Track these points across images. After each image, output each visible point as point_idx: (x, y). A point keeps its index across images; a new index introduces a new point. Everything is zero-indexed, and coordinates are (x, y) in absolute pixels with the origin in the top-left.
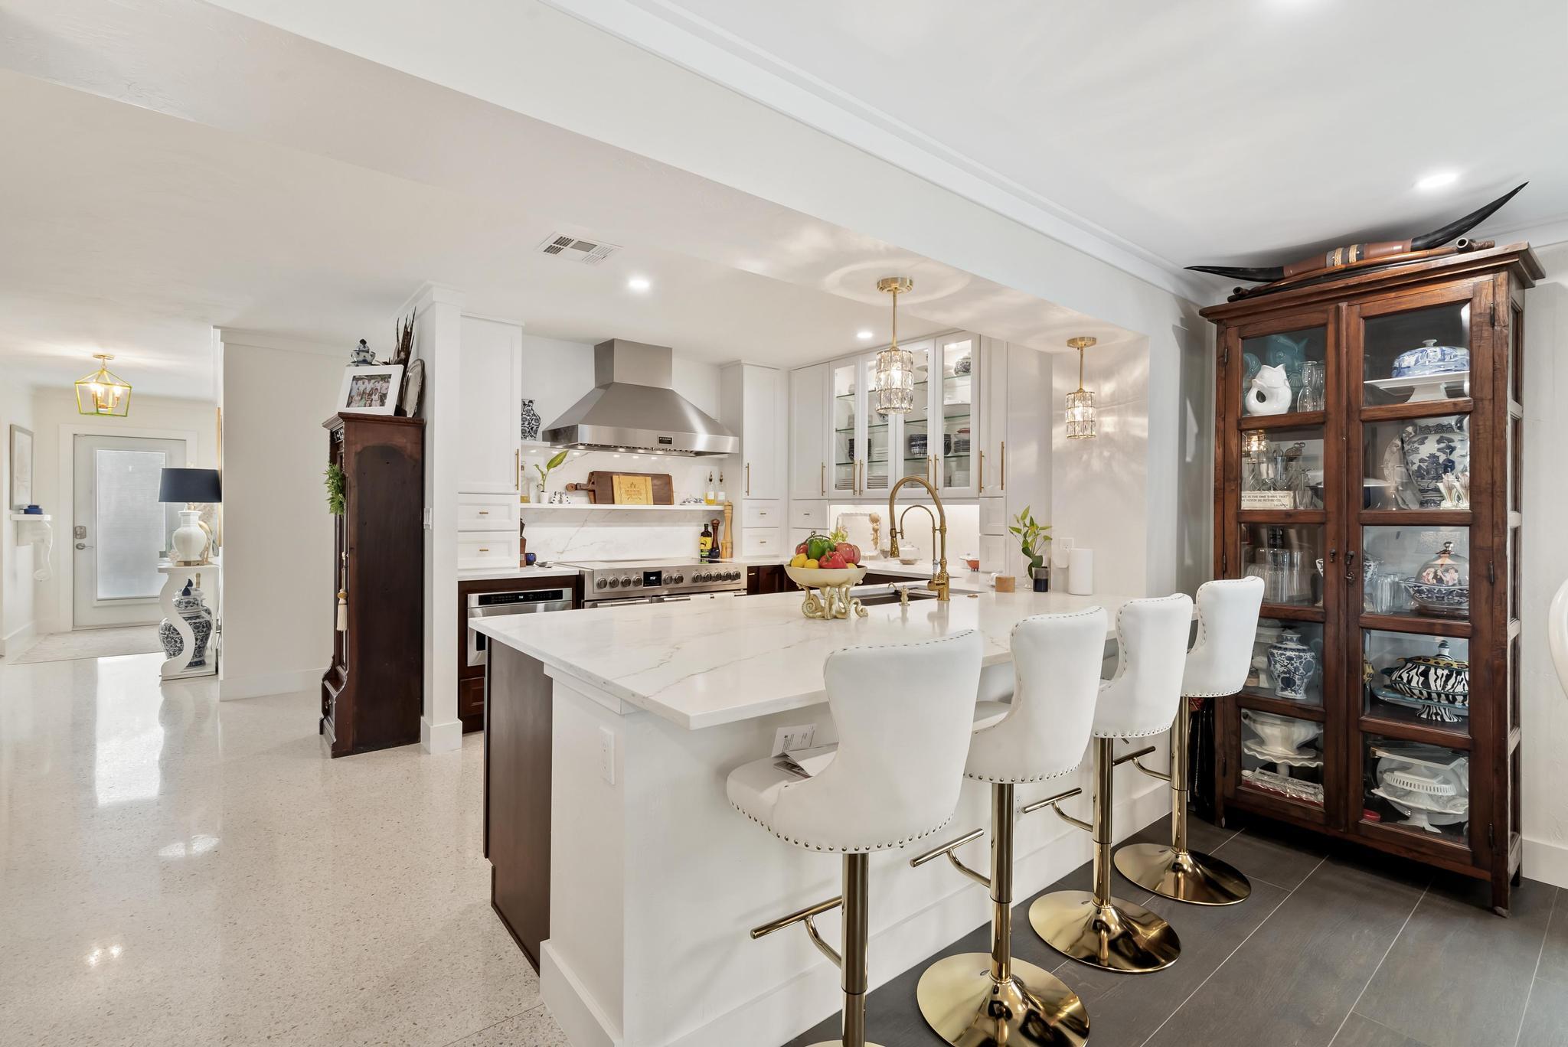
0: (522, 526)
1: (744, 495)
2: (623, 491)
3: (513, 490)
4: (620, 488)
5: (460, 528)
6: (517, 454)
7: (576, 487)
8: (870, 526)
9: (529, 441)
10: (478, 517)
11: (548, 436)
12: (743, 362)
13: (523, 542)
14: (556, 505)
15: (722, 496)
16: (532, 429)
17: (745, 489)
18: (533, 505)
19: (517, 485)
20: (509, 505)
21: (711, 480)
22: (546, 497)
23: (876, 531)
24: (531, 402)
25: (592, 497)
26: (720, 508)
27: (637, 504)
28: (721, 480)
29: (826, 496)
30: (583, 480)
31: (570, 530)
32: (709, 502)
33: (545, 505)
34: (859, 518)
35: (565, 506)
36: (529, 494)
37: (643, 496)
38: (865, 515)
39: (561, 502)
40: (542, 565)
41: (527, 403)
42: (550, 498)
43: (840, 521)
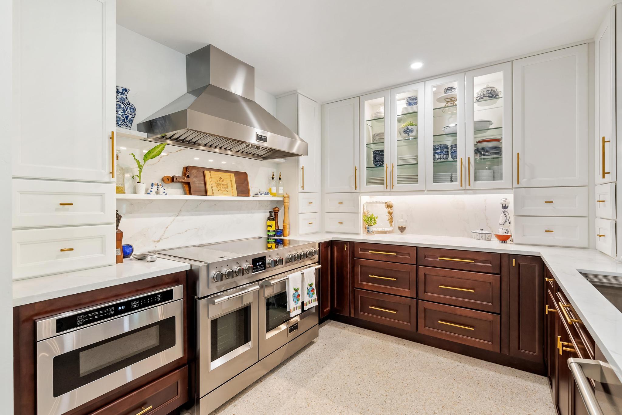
0: (118, 218)
1: (301, 190)
2: (214, 184)
3: (107, 178)
4: (212, 182)
5: (15, 225)
6: (112, 138)
7: (172, 180)
8: (386, 210)
9: (124, 130)
10: (57, 210)
11: (143, 128)
12: (298, 91)
13: (119, 235)
14: (153, 196)
15: (281, 190)
16: (127, 117)
17: (300, 184)
18: (128, 195)
19: (112, 173)
20: (102, 195)
21: (273, 178)
22: (142, 188)
23: (391, 214)
24: (126, 90)
25: (187, 189)
26: (281, 199)
27: (225, 195)
28: (280, 179)
29: (358, 190)
30: (179, 173)
31: (167, 220)
32: (273, 195)
33: (141, 195)
34: (378, 205)
35: (162, 196)
36: (123, 184)
37: (230, 189)
38: (383, 203)
39: (157, 193)
40: (142, 258)
41: (121, 90)
42: (147, 190)
43: (365, 207)
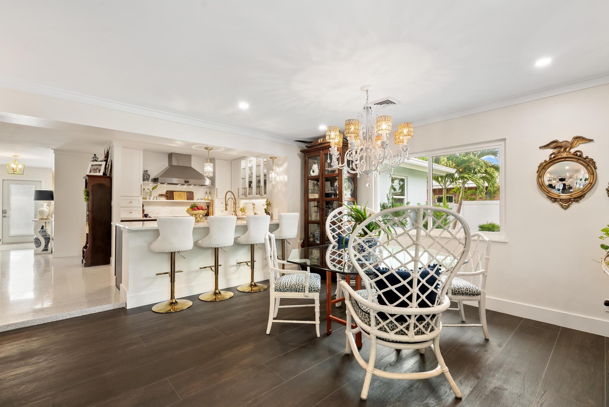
0: (143, 206)
1: (216, 197)
2: (177, 196)
3: (140, 196)
4: (176, 195)
5: (121, 206)
6: (141, 186)
7: (161, 195)
8: (252, 206)
9: (146, 182)
10: (129, 203)
11: (153, 180)
12: (215, 158)
13: (143, 211)
14: (155, 200)
15: (210, 198)
16: (147, 178)
17: (216, 196)
18: (148, 200)
19: (141, 194)
20: (139, 200)
21: (206, 193)
22: (152, 198)
23: (254, 207)
24: (147, 171)
25: (167, 198)
26: (209, 201)
27: (181, 200)
28: (210, 193)
29: (239, 197)
30: (164, 193)
31: (160, 208)
32: (205, 200)
33: (152, 200)
34: (249, 204)
35: (158, 200)
36: (146, 197)
37: (184, 198)
38: (251, 203)
39: (157, 199)
40: (150, 217)
41: (146, 171)
42: (153, 198)
43: (244, 205)
